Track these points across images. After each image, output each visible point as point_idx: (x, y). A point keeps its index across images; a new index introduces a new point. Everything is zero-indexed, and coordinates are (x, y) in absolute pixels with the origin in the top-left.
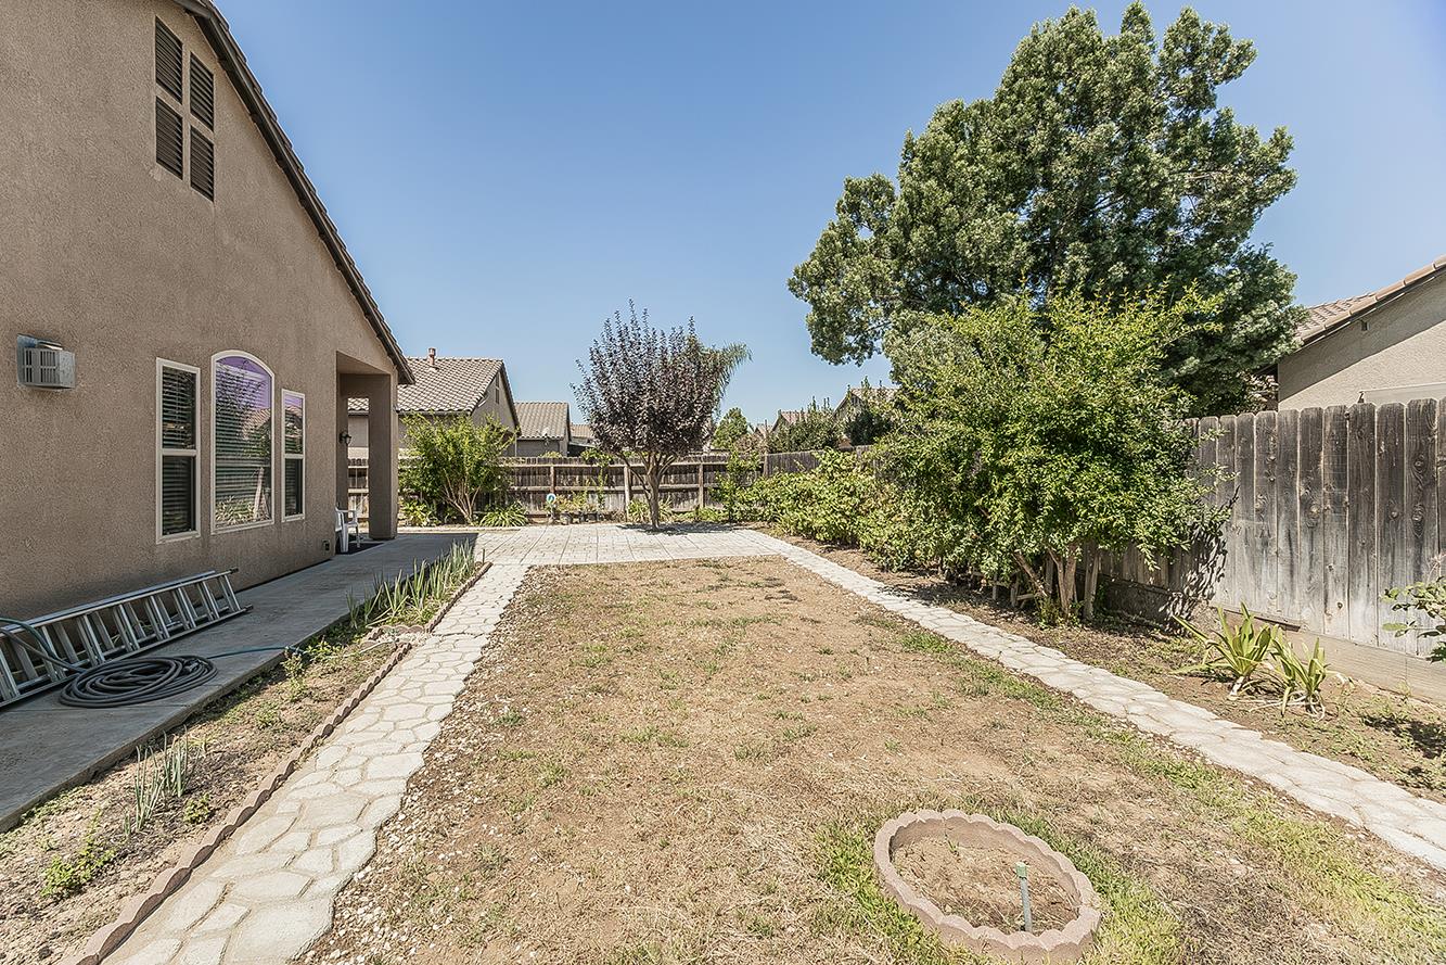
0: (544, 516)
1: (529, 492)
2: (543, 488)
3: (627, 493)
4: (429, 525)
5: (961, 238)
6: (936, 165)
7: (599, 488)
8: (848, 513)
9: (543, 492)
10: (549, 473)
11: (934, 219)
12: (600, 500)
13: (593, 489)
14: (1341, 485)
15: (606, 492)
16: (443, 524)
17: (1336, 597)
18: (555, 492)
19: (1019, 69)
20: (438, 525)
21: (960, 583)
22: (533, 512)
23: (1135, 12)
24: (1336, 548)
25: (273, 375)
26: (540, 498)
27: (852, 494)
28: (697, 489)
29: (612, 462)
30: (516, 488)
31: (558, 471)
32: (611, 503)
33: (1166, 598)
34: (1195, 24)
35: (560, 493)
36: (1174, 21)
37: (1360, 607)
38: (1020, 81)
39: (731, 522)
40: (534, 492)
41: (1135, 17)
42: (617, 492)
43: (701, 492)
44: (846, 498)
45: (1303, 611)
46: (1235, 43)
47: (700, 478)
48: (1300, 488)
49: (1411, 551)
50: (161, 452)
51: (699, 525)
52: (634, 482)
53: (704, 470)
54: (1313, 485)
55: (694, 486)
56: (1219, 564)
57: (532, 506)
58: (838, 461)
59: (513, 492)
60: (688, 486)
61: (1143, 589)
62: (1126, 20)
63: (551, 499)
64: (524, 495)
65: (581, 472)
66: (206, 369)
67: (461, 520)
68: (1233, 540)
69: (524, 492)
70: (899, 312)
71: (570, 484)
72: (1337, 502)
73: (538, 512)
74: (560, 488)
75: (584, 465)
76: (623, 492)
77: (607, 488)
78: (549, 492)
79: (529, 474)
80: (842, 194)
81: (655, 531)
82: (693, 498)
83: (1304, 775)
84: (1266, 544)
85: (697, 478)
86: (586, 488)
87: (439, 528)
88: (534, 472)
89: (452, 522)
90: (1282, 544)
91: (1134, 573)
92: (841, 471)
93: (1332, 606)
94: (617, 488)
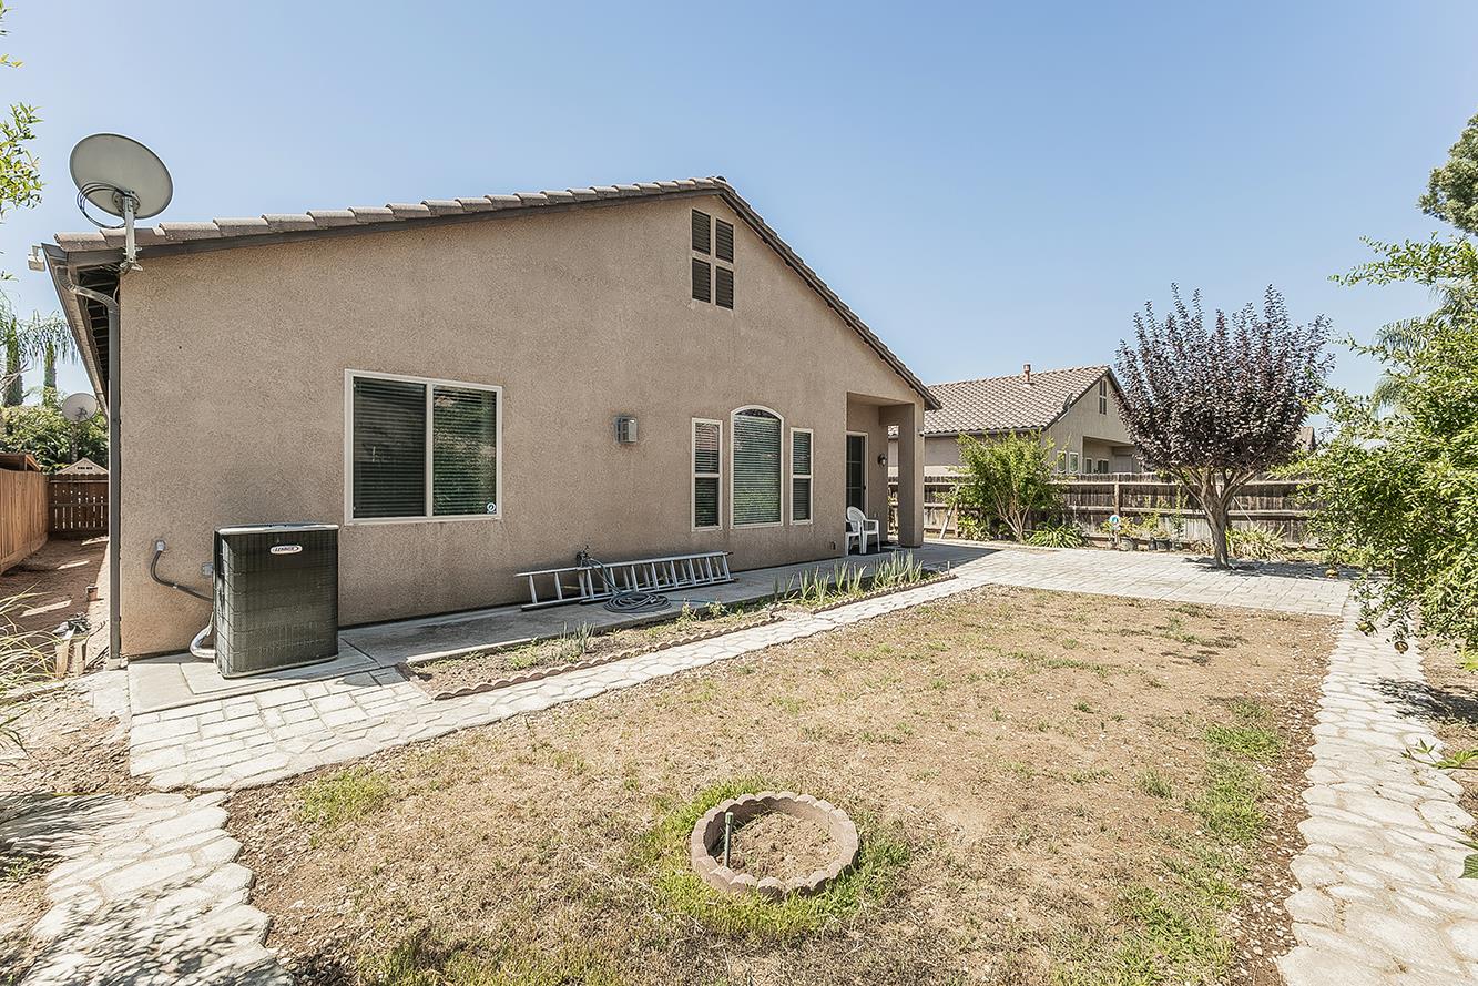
0: (1106, 540)
1: (1090, 513)
2: (1106, 508)
4: (979, 539)
7: (1178, 512)
9: (1106, 513)
10: (1114, 492)
12: (1179, 525)
13: (1166, 511)
15: (1185, 517)
16: (995, 540)
18: (1121, 514)
20: (990, 540)
22: (1094, 534)
25: (782, 419)
30: (1074, 508)
31: (1124, 489)
40: (1096, 513)
50: (694, 475)
57: (1093, 527)
59: (1072, 512)
63: (1115, 521)
64: (1084, 516)
65: (1155, 491)
66: (726, 422)
67: (1013, 537)
69: (1084, 512)
71: (1141, 504)
74: (1127, 509)
75: (1160, 483)
77: (1190, 512)
78: (1113, 513)
79: (1090, 493)
86: (1158, 511)
87: (991, 543)
88: (1097, 490)
89: (1004, 538)
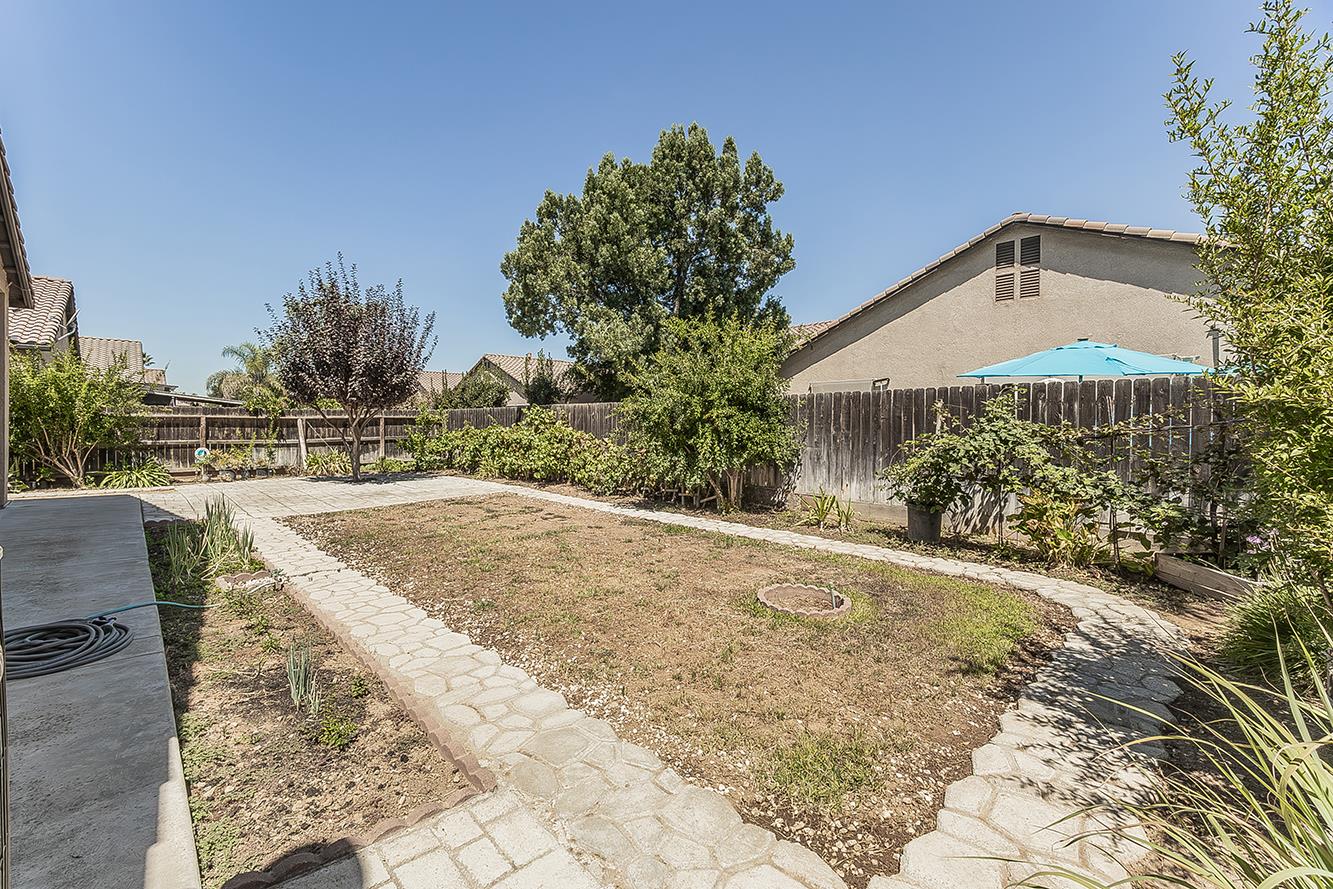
0: (193, 474)
1: (169, 447)
2: (189, 442)
3: (303, 446)
5: (632, 258)
6: (617, 203)
7: (269, 441)
8: (558, 456)
9: (190, 446)
10: (199, 425)
11: (615, 241)
12: (271, 454)
13: (260, 442)
14: (849, 430)
15: (277, 446)
16: (31, 489)
17: (846, 482)
18: (208, 446)
19: (667, 151)
20: (23, 491)
21: (656, 497)
22: (176, 469)
23: (730, 142)
24: (846, 458)
26: (185, 454)
27: (560, 441)
28: (378, 442)
29: (283, 414)
30: (149, 443)
31: (210, 423)
32: (282, 457)
33: (774, 492)
34: (759, 163)
35: (214, 447)
36: (749, 157)
37: (854, 484)
38: (668, 160)
39: (418, 472)
40: (177, 447)
41: (729, 146)
42: (288, 446)
43: (382, 444)
44: (556, 445)
45: (832, 491)
46: (776, 181)
47: (381, 429)
48: (833, 432)
49: (872, 457)
51: (384, 476)
52: (309, 434)
53: (386, 423)
54: (838, 429)
55: (375, 438)
56: (799, 470)
57: (173, 462)
58: (543, 416)
59: (145, 448)
60: (369, 438)
61: (762, 489)
62: (725, 146)
63: (202, 454)
64: (162, 451)
65: (242, 424)
67: (65, 482)
68: (805, 459)
69: (161, 447)
70: (587, 304)
71: (228, 437)
72: (847, 437)
73: (182, 469)
74: (214, 442)
75: (247, 417)
76: (297, 445)
77: (276, 442)
78: (198, 446)
79: (169, 426)
80: (542, 201)
81: (356, 480)
82: (374, 451)
83: (864, 551)
84: (818, 459)
85: (378, 431)
86: (251, 442)
88: (178, 423)
89: (46, 485)
90: (825, 458)
91: (756, 481)
92: (545, 423)
93: (844, 485)
94: (289, 441)
